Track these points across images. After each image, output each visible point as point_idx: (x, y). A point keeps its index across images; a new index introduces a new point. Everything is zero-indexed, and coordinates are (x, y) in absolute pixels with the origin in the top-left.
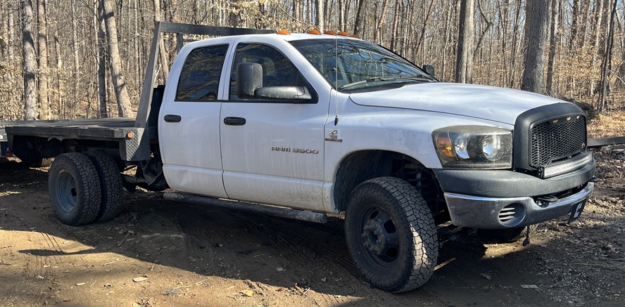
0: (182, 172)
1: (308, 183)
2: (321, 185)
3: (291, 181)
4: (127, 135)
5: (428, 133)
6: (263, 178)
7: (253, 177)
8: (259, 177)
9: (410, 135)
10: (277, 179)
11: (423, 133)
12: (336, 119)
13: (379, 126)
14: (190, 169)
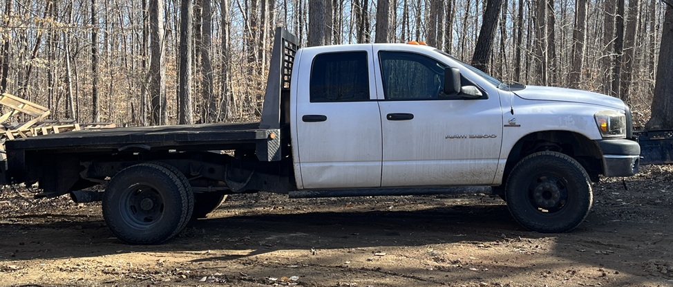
0: (324, 168)
1: (483, 162)
2: (496, 161)
3: (465, 162)
4: (269, 136)
5: (591, 116)
6: (432, 163)
7: (420, 163)
8: (427, 163)
9: (578, 118)
10: (448, 162)
11: (588, 116)
12: (512, 110)
13: (551, 113)
14: (334, 164)
